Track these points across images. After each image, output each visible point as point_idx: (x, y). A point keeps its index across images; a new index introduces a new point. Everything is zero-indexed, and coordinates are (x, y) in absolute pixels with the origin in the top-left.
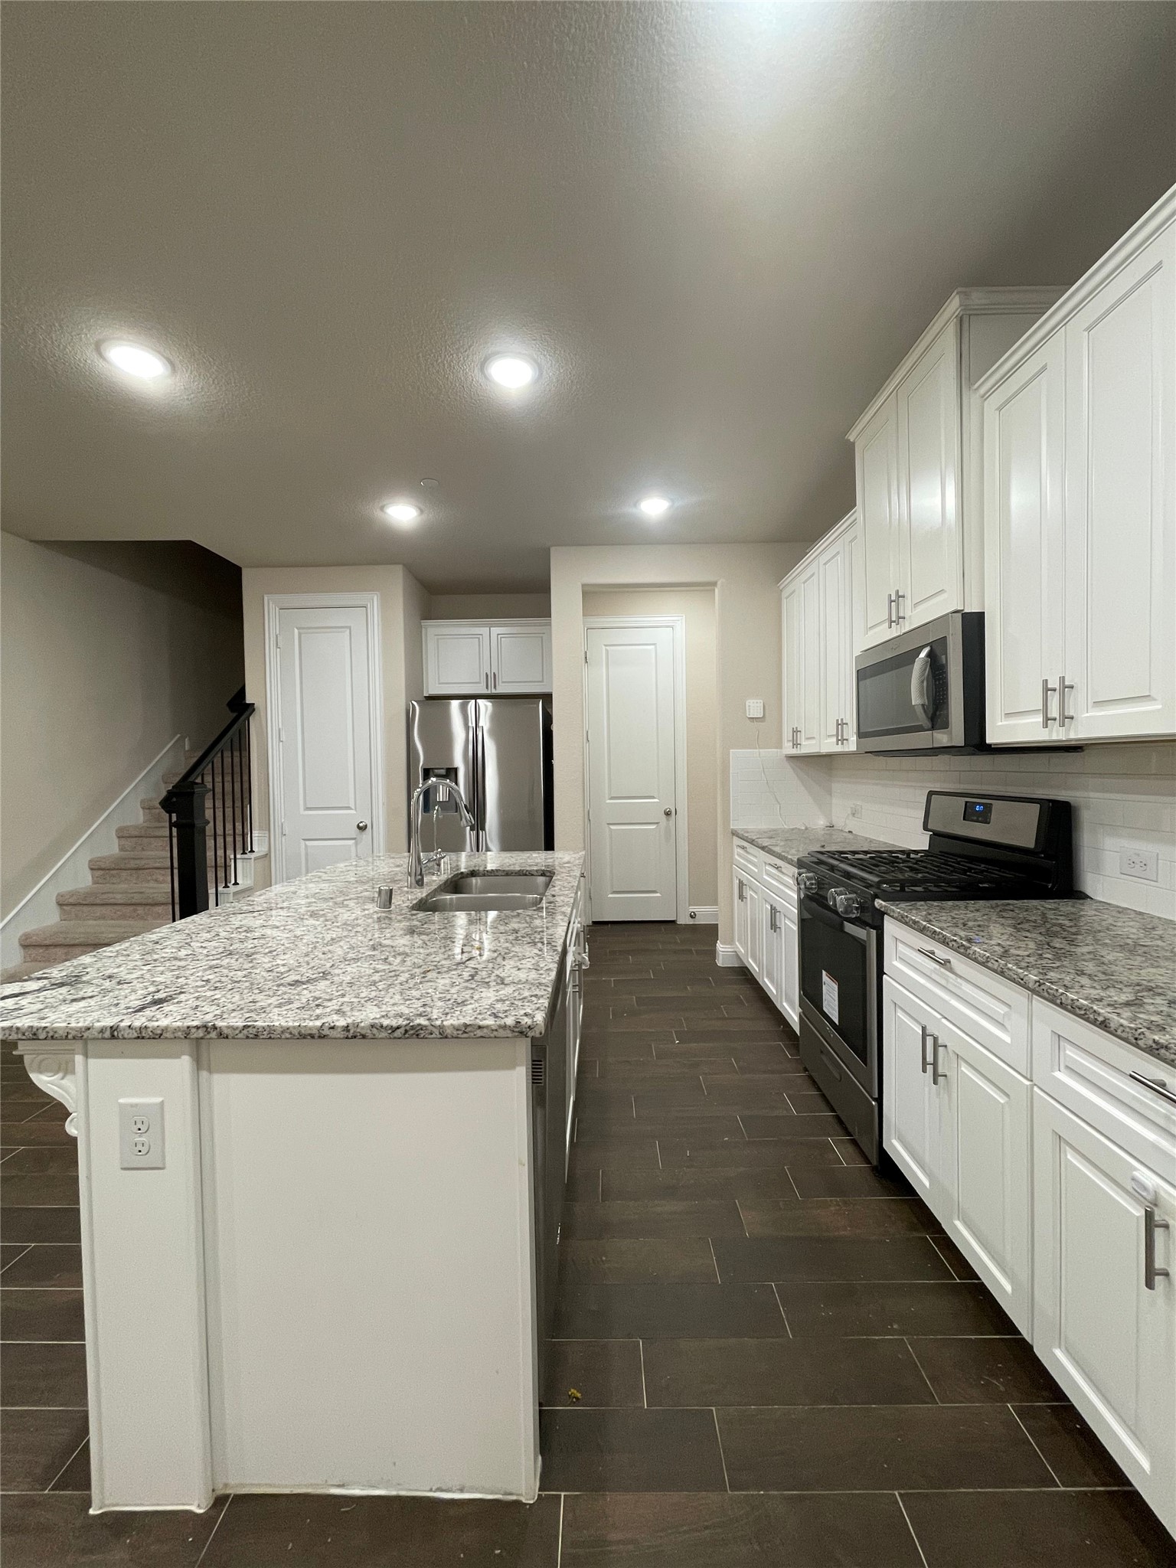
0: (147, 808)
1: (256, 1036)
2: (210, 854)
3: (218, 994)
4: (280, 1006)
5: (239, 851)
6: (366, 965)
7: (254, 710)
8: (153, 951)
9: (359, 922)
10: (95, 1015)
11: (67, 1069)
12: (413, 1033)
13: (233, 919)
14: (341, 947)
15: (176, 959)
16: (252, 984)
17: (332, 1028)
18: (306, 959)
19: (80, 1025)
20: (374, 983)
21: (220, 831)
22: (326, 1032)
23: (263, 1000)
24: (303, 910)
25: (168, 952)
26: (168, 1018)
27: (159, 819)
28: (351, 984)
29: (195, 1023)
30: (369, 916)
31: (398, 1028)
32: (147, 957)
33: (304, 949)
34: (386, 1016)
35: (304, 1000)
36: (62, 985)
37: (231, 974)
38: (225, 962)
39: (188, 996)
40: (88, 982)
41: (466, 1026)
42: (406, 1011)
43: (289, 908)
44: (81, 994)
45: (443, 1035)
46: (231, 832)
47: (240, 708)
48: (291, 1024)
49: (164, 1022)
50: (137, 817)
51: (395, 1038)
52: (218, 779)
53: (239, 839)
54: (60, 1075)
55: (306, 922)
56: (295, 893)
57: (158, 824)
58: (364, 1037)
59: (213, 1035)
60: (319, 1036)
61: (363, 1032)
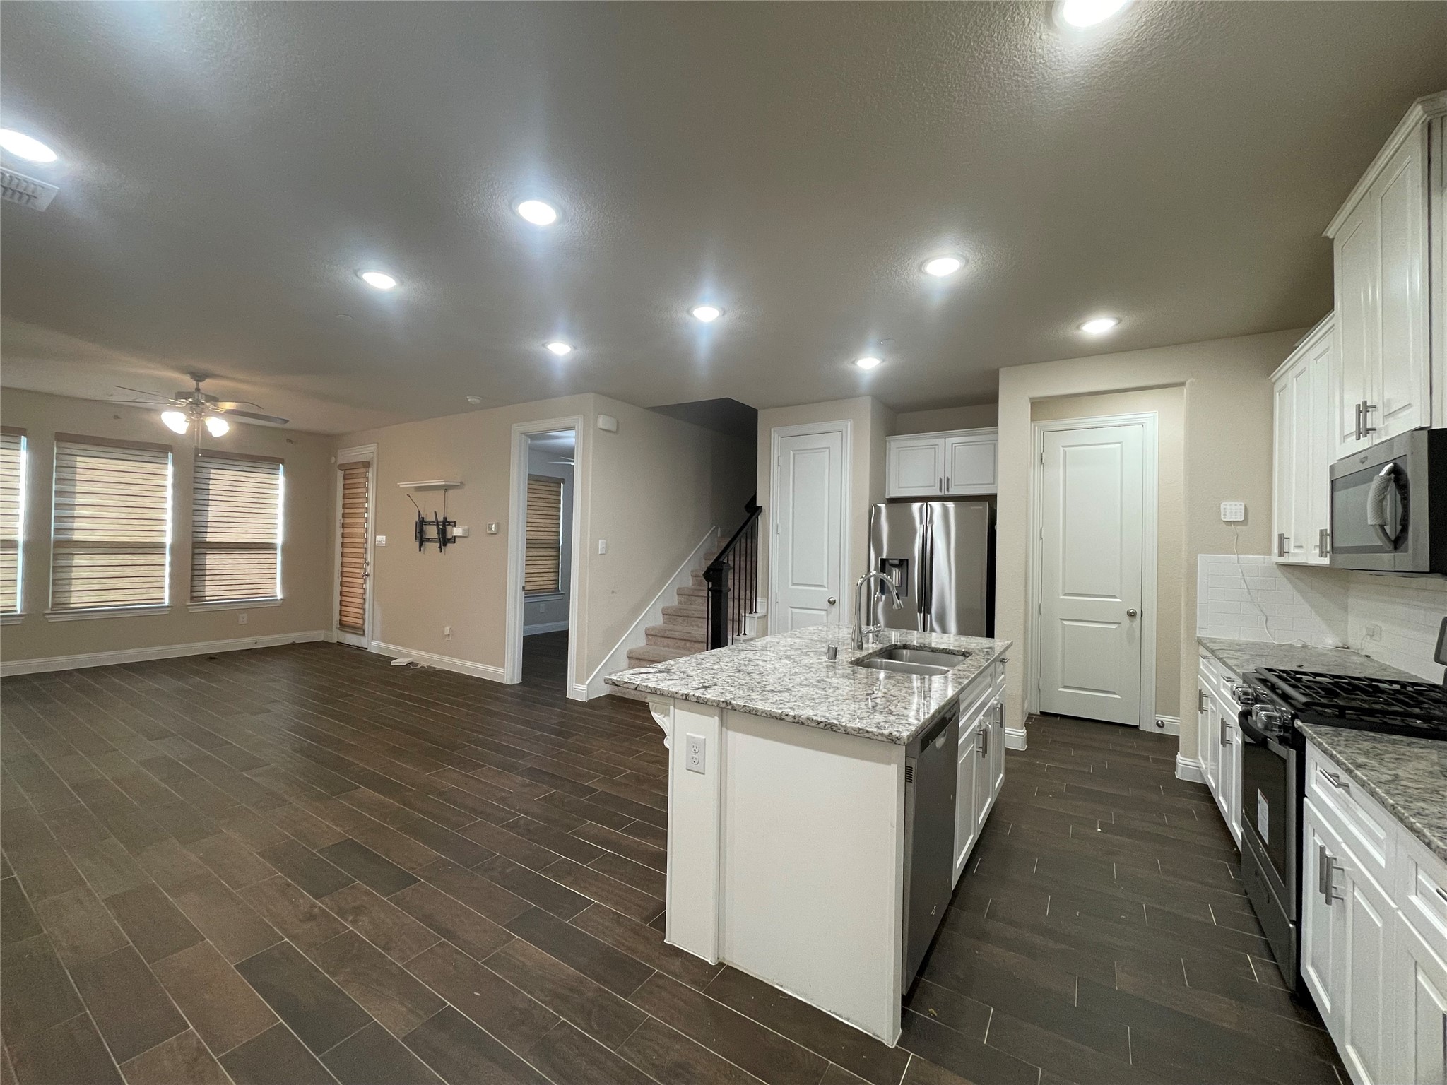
0: (694, 576)
1: (749, 712)
2: (730, 611)
3: (732, 689)
4: (762, 700)
5: (748, 611)
6: (812, 689)
7: (761, 511)
8: (701, 664)
9: (815, 666)
10: (679, 688)
11: (666, 713)
12: (829, 727)
13: (742, 653)
14: (800, 678)
15: (712, 669)
16: (749, 687)
17: (787, 715)
18: (779, 680)
19: (674, 690)
20: (814, 699)
21: (736, 596)
22: (784, 717)
23: (754, 696)
24: (782, 653)
25: (709, 665)
26: (710, 695)
27: (700, 584)
28: (801, 697)
29: (722, 700)
30: (821, 663)
31: (821, 722)
32: (699, 666)
33: (779, 676)
34: (816, 715)
35: (775, 700)
36: (663, 672)
37: (739, 681)
38: (737, 675)
39: (718, 687)
40: (674, 673)
41: (860, 729)
42: (828, 715)
43: (773, 651)
44: (671, 678)
45: (846, 731)
46: (744, 597)
47: (753, 510)
48: (766, 709)
49: (708, 696)
50: (688, 582)
51: (819, 728)
52: (737, 559)
53: (748, 602)
54: (663, 715)
55: (782, 661)
56: (778, 643)
57: (699, 587)
58: (803, 724)
59: (730, 707)
60: (780, 718)
61: (803, 721)
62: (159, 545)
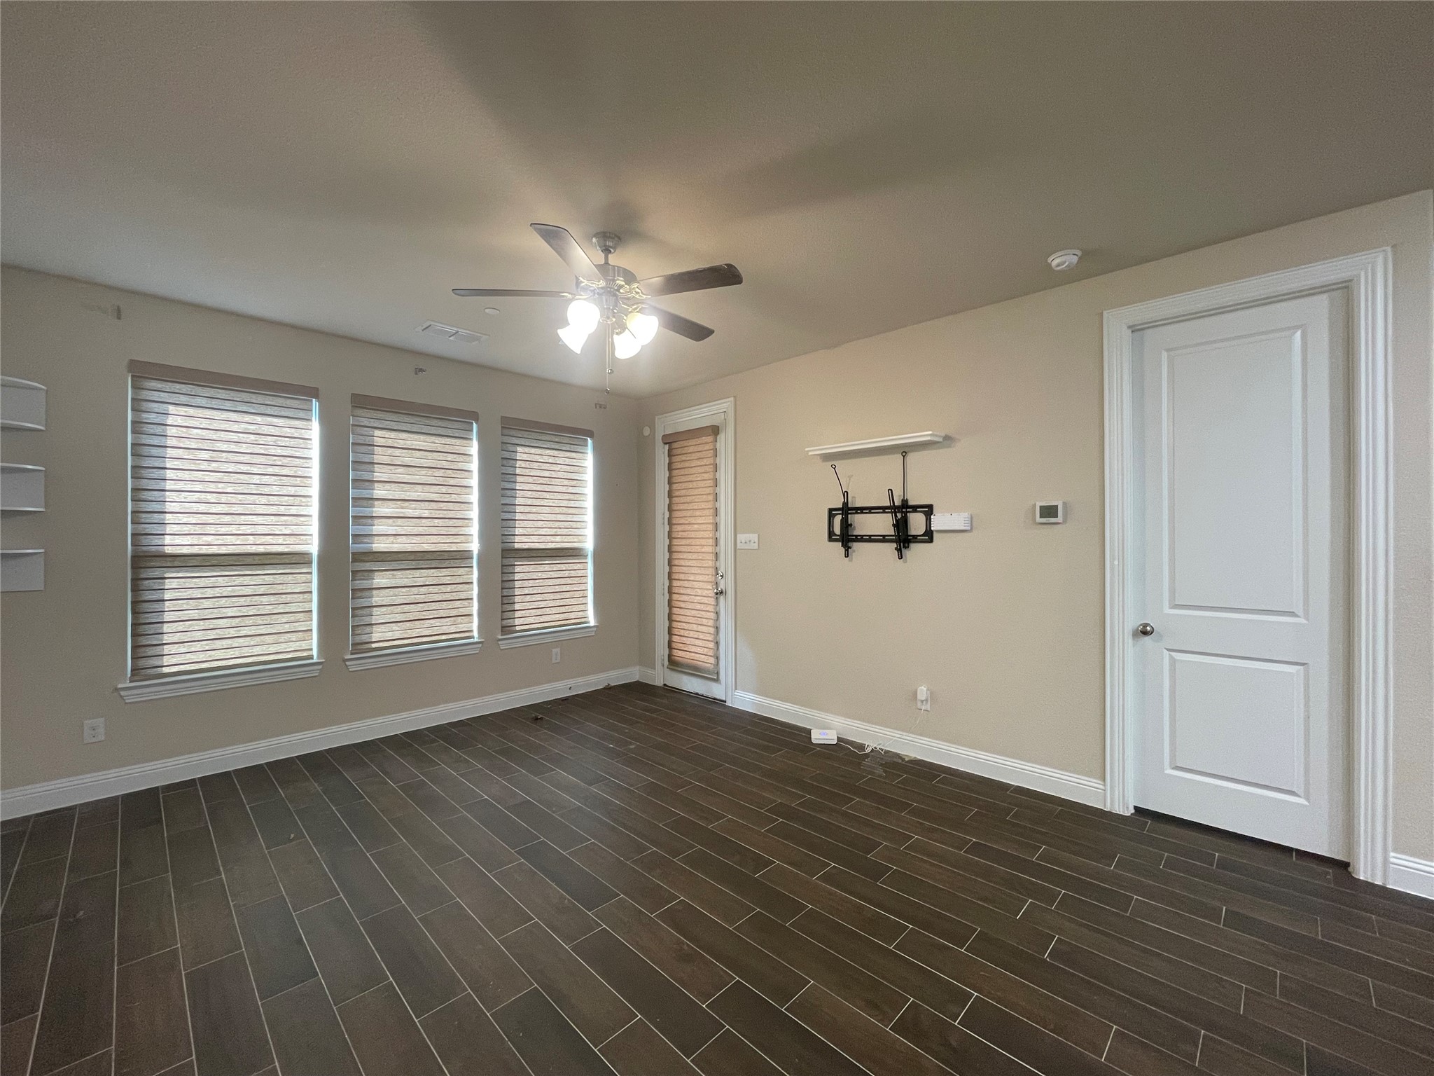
62: (466, 554)
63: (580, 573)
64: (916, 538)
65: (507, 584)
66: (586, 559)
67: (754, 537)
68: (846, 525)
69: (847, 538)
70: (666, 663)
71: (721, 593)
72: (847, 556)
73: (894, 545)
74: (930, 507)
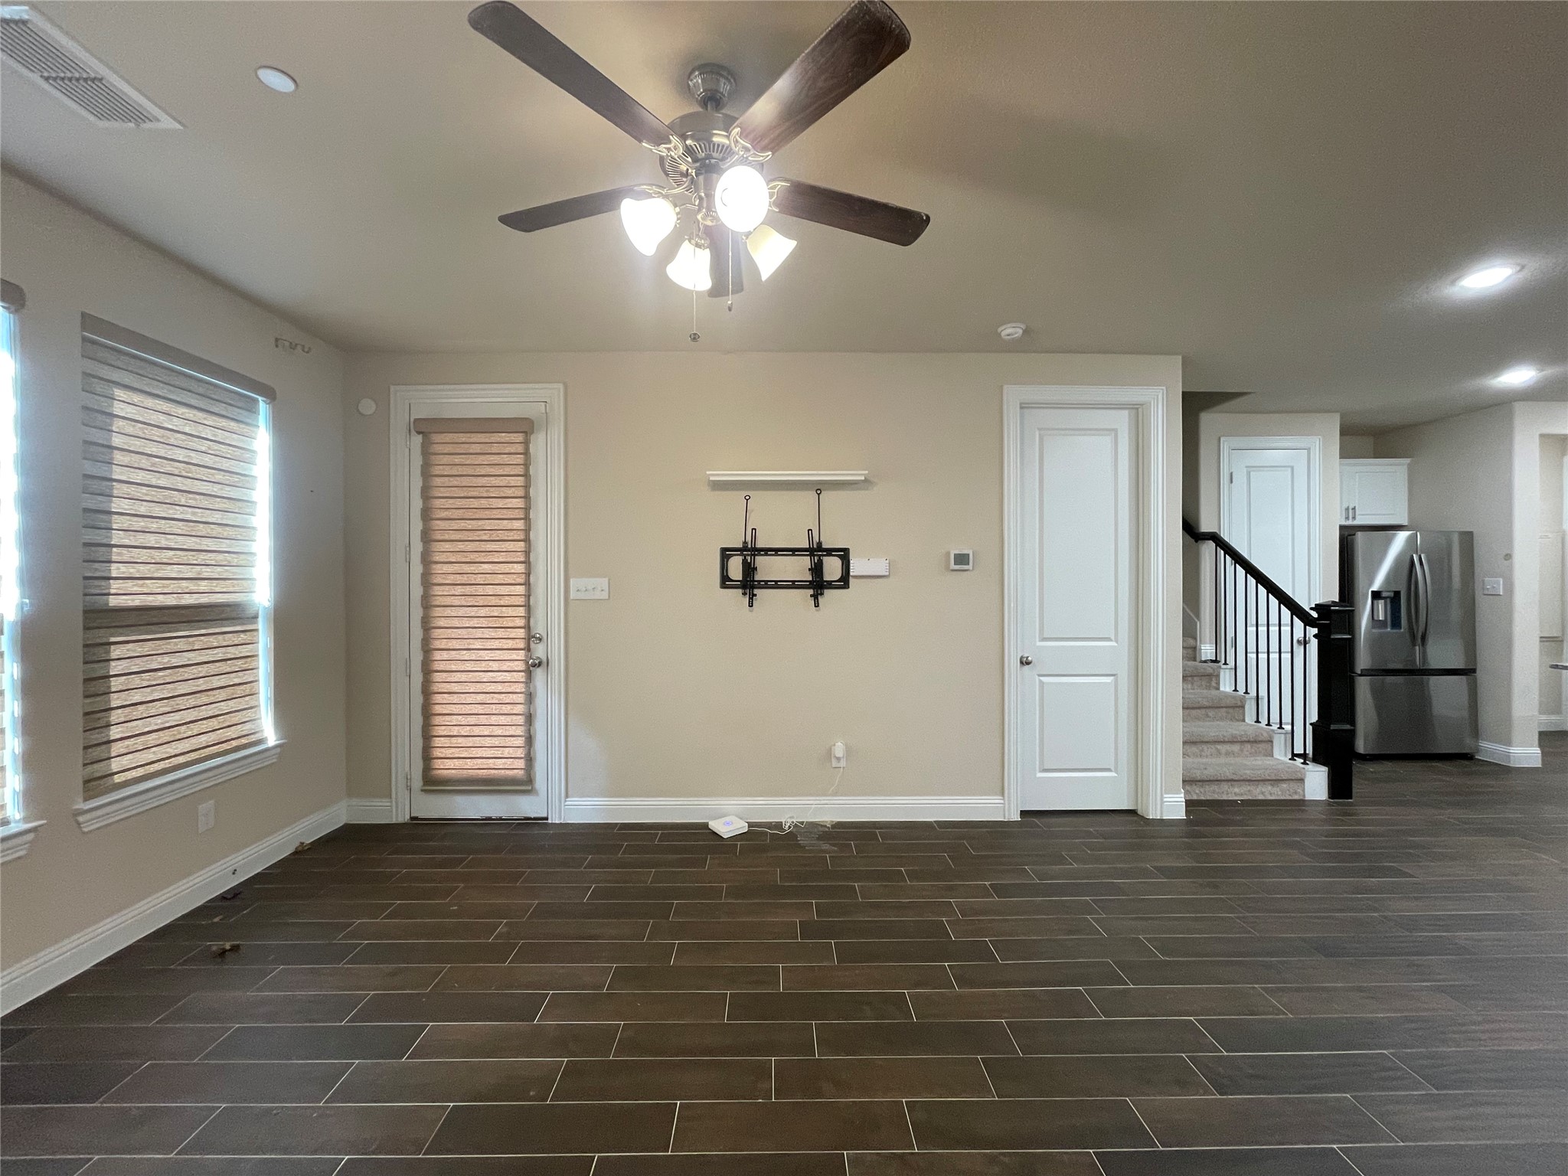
63: (244, 651)
64: (831, 584)
65: (96, 685)
66: (256, 623)
67: (603, 582)
68: (749, 569)
69: (749, 584)
70: (417, 782)
71: (540, 664)
72: (751, 605)
73: (811, 592)
74: (846, 551)
